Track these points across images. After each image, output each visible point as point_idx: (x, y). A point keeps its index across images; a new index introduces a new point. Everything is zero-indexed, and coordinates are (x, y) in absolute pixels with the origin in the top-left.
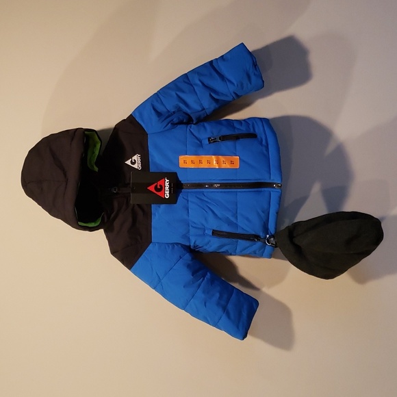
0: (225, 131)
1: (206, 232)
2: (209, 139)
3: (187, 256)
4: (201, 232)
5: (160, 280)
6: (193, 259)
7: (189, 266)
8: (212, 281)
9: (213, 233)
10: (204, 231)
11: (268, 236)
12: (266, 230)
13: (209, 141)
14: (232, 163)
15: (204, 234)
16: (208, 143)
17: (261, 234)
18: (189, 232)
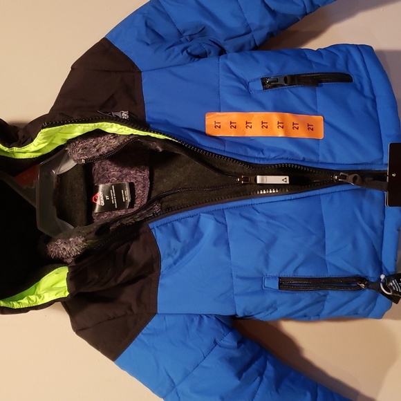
0: (294, 68)
1: (267, 283)
2: (263, 81)
3: (229, 340)
4: (256, 287)
5: (173, 386)
6: (240, 343)
7: (231, 361)
8: (278, 383)
9: (280, 284)
10: (262, 283)
11: (382, 277)
12: (379, 265)
13: (264, 84)
14: (310, 128)
15: (263, 290)
16: (262, 88)
17: (370, 274)
18: (232, 288)
